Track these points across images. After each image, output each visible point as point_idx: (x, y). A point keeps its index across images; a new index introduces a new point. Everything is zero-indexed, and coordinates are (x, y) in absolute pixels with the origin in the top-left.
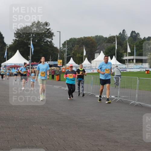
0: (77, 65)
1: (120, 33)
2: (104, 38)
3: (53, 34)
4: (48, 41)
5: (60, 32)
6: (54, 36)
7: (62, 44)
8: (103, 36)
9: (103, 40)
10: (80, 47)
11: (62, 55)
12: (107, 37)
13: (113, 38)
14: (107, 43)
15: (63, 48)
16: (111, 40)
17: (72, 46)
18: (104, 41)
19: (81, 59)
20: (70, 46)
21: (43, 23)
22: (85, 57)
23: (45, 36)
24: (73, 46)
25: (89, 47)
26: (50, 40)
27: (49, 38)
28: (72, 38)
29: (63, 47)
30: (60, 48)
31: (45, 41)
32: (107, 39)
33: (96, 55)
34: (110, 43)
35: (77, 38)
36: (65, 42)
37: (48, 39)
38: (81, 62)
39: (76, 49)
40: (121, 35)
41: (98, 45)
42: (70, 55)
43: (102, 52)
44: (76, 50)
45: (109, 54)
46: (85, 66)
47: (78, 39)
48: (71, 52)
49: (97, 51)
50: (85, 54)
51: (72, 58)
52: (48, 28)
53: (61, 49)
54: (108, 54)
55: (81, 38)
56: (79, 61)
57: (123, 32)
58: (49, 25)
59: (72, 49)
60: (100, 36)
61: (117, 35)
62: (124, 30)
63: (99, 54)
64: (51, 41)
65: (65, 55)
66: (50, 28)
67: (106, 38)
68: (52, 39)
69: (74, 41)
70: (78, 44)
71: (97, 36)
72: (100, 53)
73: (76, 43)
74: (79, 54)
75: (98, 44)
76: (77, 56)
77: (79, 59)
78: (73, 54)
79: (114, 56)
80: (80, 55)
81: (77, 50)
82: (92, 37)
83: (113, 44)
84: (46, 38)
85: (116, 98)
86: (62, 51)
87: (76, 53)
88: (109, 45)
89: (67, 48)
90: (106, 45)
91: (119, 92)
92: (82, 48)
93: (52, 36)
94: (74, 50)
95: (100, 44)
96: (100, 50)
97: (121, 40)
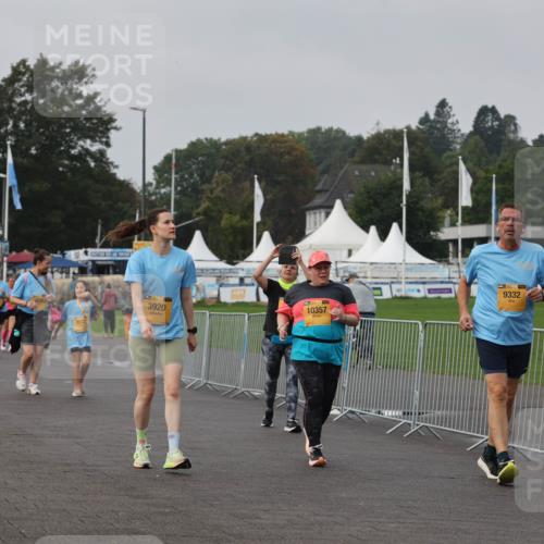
0: (223, 265)
1: (427, 115)
2: (349, 138)
3: (111, 120)
4: (87, 151)
5: (144, 112)
6: (116, 128)
7: (155, 168)
8: (344, 133)
9: (344, 149)
10: (237, 180)
12: (365, 136)
13: (394, 142)
14: (363, 162)
15: (157, 188)
16: (383, 147)
17: (202, 176)
18: (352, 155)
19: (239, 238)
20: (191, 175)
22: (262, 227)
23: (73, 130)
24: (206, 179)
25: (279, 183)
26: (95, 147)
27: (93, 140)
28: (199, 141)
29: (158, 183)
30: (145, 186)
31: (73, 152)
32: (365, 145)
33: (310, 218)
34: (374, 161)
35: (223, 140)
36: (168, 158)
37: (88, 141)
38: (242, 251)
39: (217, 192)
40: (431, 126)
41: (324, 172)
42: (190, 217)
43: (338, 204)
44: (220, 198)
45: (373, 214)
47: (228, 143)
48: (198, 207)
49: (318, 201)
50: (257, 218)
51: (198, 235)
53: (151, 189)
54: (369, 216)
55: (244, 139)
56: (233, 247)
57: (438, 114)
59: (202, 192)
60: (330, 130)
61: (408, 128)
62: (443, 104)
63: (328, 215)
64: (102, 153)
67: (359, 139)
68: (108, 144)
69: (209, 155)
70: (227, 169)
71: (319, 129)
72: (329, 208)
73: (220, 162)
74: (230, 212)
75: (320, 168)
76: (223, 223)
78: (205, 213)
79: (395, 226)
80: (237, 218)
81: (222, 195)
82: (291, 133)
83: (392, 168)
84: (79, 139)
85: (404, 421)
86: (153, 198)
87: (220, 211)
88: (373, 174)
89: (176, 188)
90: (357, 173)
91: (417, 393)
92: (247, 184)
93: (108, 130)
94: (208, 197)
95: (328, 167)
96: (328, 194)
97: (428, 149)
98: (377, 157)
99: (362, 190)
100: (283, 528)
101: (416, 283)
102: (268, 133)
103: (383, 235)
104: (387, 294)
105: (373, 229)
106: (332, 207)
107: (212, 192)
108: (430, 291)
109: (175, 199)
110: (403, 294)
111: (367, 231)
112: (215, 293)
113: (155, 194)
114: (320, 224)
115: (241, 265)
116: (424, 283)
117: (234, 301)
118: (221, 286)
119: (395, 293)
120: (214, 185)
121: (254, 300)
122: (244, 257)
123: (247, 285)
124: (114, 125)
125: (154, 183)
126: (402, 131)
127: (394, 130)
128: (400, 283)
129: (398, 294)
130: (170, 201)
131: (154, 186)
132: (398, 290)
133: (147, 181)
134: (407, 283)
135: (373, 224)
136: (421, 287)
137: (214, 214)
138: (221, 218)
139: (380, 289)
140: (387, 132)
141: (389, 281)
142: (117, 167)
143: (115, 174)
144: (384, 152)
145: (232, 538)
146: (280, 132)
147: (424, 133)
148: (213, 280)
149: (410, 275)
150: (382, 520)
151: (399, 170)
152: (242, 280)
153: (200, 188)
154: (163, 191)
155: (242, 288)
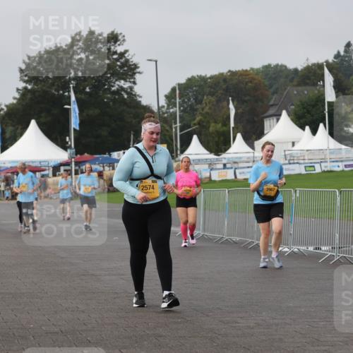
0: (212, 156)
1: (339, 52)
2: (290, 70)
3: (136, 66)
4: (122, 89)
5: (156, 62)
6: (139, 73)
7: (166, 96)
8: (286, 67)
9: (287, 77)
10: (219, 101)
11: (168, 128)
12: (300, 68)
13: (318, 71)
14: (299, 85)
16: (312, 75)
17: (196, 99)
18: (292, 81)
19: (222, 138)
20: (189, 100)
21: (105, 35)
22: (236, 130)
23: (112, 75)
24: (199, 101)
25: (246, 101)
26: (126, 85)
27: (125, 80)
28: (193, 77)
29: (168, 105)
30: (159, 108)
31: (113, 89)
32: (300, 74)
33: (267, 123)
34: (306, 84)
35: (208, 76)
36: (174, 90)
37: (122, 82)
38: (223, 147)
39: (207, 109)
40: (342, 60)
41: (273, 94)
42: (190, 127)
43: (284, 113)
44: (207, 113)
45: (308, 117)
46: (237, 158)
47: (211, 77)
48: (194, 119)
49: (271, 111)
50: (232, 125)
51: (195, 138)
52: (120, 49)
53: (164, 110)
54: (304, 120)
55: (222, 74)
56: (218, 144)
57: (346, 51)
58: (124, 40)
59: (196, 110)
60: (277, 65)
61: (327, 62)
62: (348, 45)
63: (278, 120)
64: (131, 88)
65: (176, 128)
66: (126, 51)
67: (296, 70)
68: (134, 83)
69: (200, 86)
70: (212, 94)
71: (270, 65)
72: (278, 116)
73: (207, 90)
74: (216, 122)
75: (272, 90)
76: (211, 129)
77: (216, 139)
78: (199, 124)
79: (321, 125)
80: (220, 125)
81: (209, 111)
82: (252, 69)
83: (318, 88)
84: (116, 80)
85: (330, 254)
86: (166, 115)
87: (208, 122)
88: (306, 92)
89: (180, 108)
90: (295, 92)
91: (337, 235)
92: (225, 103)
93: (135, 74)
94: (200, 113)
95: (277, 89)
96: (277, 107)
97: (340, 75)
98: (308, 81)
99: (299, 103)
100: (252, 328)
101: (337, 161)
102: (237, 70)
103: (314, 132)
104: (318, 170)
105: (307, 128)
106: (280, 115)
107: (203, 109)
108: (346, 166)
109: (180, 116)
110: (329, 169)
111: (304, 130)
112: (208, 175)
113: (167, 113)
114: (274, 126)
115: (224, 155)
116: (342, 161)
117: (221, 179)
118: (211, 170)
119: (323, 169)
120: (204, 105)
121: (233, 177)
122: (226, 150)
123: (228, 168)
124: (138, 70)
125: (166, 105)
126: (323, 64)
127: (318, 64)
128: (326, 162)
129: (326, 170)
130: (176, 116)
131: (166, 108)
132: (326, 167)
133: (160, 105)
134: (331, 162)
135: (307, 125)
136: (340, 164)
137: (205, 124)
138: (209, 127)
139: (314, 166)
140: (314, 65)
141: (319, 161)
142: (141, 97)
143: (140, 101)
144: (313, 78)
145: (219, 337)
146: (245, 69)
147: (337, 64)
148: (206, 166)
149: (332, 156)
150: (315, 320)
151: (322, 89)
152: (225, 165)
153: (195, 107)
154: (171, 110)
155: (225, 170)
